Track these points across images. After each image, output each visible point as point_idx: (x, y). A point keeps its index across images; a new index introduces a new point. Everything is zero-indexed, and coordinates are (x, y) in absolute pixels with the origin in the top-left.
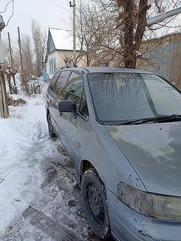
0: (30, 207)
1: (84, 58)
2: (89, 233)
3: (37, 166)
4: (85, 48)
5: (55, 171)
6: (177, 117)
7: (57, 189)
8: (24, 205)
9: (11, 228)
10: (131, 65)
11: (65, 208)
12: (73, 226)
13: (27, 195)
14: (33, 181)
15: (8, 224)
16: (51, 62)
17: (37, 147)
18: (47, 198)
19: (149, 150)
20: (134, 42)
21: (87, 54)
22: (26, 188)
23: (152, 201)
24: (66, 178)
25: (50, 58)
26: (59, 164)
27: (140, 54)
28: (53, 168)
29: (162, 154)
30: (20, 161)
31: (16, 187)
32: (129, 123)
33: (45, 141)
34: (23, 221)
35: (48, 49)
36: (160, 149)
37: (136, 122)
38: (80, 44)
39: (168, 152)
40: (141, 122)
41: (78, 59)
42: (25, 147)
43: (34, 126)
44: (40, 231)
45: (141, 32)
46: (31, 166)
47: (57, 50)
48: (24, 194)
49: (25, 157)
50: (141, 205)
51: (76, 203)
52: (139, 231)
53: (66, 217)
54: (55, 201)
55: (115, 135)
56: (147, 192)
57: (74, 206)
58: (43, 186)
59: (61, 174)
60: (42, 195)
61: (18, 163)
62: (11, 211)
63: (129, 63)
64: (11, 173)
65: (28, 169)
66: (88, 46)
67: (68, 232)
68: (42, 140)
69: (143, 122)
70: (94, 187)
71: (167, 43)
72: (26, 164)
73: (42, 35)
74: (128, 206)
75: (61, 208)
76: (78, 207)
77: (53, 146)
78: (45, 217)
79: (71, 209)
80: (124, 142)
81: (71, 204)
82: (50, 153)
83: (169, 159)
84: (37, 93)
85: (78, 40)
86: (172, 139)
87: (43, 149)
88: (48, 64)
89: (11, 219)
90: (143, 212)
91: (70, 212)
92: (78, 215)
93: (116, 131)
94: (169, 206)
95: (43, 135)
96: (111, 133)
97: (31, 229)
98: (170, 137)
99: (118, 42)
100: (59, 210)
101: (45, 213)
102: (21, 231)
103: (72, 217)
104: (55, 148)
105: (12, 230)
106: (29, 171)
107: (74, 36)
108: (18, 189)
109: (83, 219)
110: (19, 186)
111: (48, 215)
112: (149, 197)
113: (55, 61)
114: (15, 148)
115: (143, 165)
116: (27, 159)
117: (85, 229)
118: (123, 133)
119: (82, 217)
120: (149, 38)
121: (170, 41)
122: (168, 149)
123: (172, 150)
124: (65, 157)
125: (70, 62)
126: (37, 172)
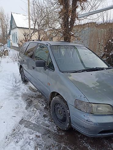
0: (22, 119)
1: (37, 33)
2: (57, 129)
3: (20, 98)
4: (37, 27)
5: (31, 101)
6: (98, 69)
7: (35, 109)
8: (19, 119)
9: (14, 130)
10: (68, 40)
11: (42, 118)
12: (48, 126)
13: (18, 114)
14: (20, 106)
15: (12, 128)
16: (13, 35)
17: (16, 88)
18: (31, 114)
19: (88, 84)
20: (69, 27)
21: (38, 31)
22: (17, 110)
23: (92, 106)
24: (39, 104)
25: (12, 32)
26: (32, 97)
27: (73, 34)
28: (29, 99)
29: (94, 86)
30: (8, 96)
31: (11, 110)
32: (76, 72)
33: (20, 85)
34: (20, 126)
35: (11, 26)
36: (93, 84)
37: (79, 72)
38: (33, 25)
39: (96, 85)
40: (81, 71)
41: (33, 34)
42: (9, 88)
43: (11, 76)
44: (31, 130)
45: (73, 21)
46: (16, 99)
47: (17, 27)
48: (17, 113)
49: (11, 94)
50: (87, 109)
51: (47, 116)
52: (87, 120)
53: (44, 123)
54: (36, 115)
55: (70, 78)
56: (89, 103)
57: (47, 117)
58: (26, 109)
59: (35, 102)
60: (27, 113)
61: (8, 97)
62: (12, 122)
63: (67, 39)
64: (6, 102)
65: (15, 100)
66: (39, 26)
67: (46, 129)
68: (18, 84)
69: (82, 71)
70: (59, 105)
71: (87, 28)
72: (13, 98)
73: (5, 16)
74: (80, 110)
75: (40, 119)
76: (49, 118)
77: (26, 87)
78: (32, 124)
79: (45, 119)
80: (75, 81)
81: (45, 116)
82: (26, 91)
83: (97, 88)
84: (6, 55)
85: (32, 22)
86: (97, 79)
87: (20, 89)
88: (11, 36)
89: (13, 126)
90: (87, 112)
91: (45, 120)
92: (50, 121)
93: (70, 76)
94: (99, 109)
95: (18, 81)
96: (68, 77)
97: (26, 129)
98: (96, 78)
99: (60, 26)
100: (39, 119)
101: (32, 122)
102: (20, 131)
103: (47, 122)
104: (28, 88)
105: (15, 131)
106: (16, 101)
107: (29, 19)
108: (13, 111)
109: (53, 123)
110: (12, 109)
111: (33, 123)
112: (90, 105)
113: (16, 34)
114: (3, 89)
115: (86, 91)
116: (12, 95)
117: (55, 127)
118: (74, 77)
119: (52, 122)
120: (77, 24)
121: (89, 26)
122: (96, 84)
123: (98, 84)
124: (35, 93)
125: (27, 36)
126: (21, 101)
